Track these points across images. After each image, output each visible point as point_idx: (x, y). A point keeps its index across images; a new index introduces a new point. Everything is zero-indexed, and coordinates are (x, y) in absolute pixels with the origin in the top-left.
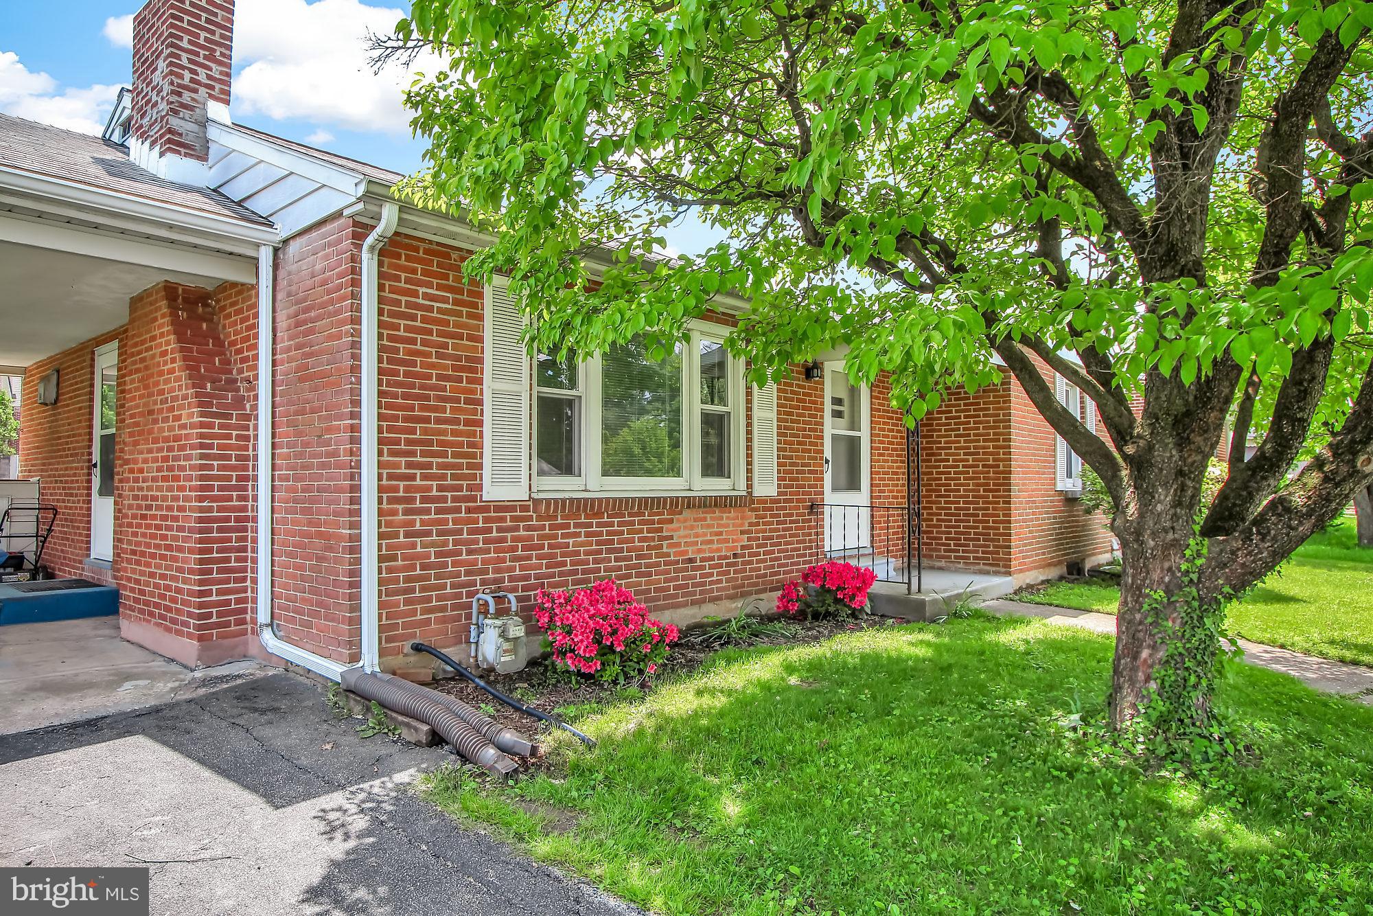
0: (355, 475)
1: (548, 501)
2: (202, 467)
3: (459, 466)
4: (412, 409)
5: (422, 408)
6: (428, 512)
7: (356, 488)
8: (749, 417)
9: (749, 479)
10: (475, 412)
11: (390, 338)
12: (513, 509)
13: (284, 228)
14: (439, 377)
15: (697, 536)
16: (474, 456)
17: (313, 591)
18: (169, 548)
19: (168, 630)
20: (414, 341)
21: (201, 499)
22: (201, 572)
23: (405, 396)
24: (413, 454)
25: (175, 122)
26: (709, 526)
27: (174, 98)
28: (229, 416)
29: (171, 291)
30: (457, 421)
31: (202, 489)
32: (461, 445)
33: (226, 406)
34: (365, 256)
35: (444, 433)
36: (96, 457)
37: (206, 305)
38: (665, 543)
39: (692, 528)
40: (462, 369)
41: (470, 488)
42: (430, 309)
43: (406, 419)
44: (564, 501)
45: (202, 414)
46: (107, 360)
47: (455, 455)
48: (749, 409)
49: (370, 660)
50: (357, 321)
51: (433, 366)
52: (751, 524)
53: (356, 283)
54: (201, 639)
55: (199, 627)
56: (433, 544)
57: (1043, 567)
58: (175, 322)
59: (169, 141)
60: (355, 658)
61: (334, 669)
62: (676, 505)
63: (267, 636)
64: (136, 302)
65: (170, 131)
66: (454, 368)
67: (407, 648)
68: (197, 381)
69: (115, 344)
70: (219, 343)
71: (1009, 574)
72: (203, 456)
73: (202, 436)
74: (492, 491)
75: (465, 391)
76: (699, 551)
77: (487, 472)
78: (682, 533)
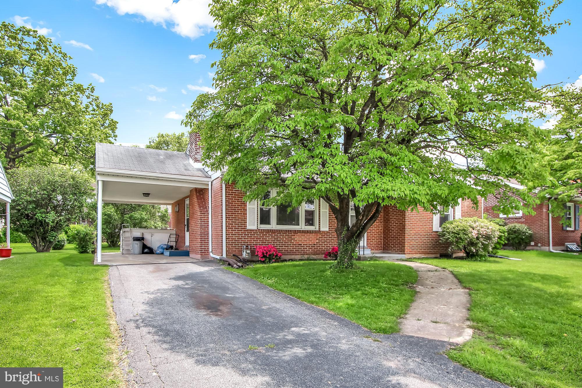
0: (222, 224)
1: (261, 230)
2: (201, 223)
3: (242, 222)
4: (232, 211)
5: (234, 211)
6: (236, 231)
7: (222, 226)
8: (319, 211)
9: (319, 226)
10: (245, 212)
11: (228, 199)
12: (254, 231)
13: (213, 178)
14: (238, 206)
15: (302, 239)
16: (245, 220)
17: (217, 245)
18: (196, 239)
19: (196, 254)
20: (233, 199)
21: (200, 229)
22: (201, 242)
23: (231, 209)
24: (233, 220)
25: (196, 156)
26: (306, 237)
27: (196, 151)
28: (205, 214)
29: (196, 189)
30: (242, 214)
31: (201, 227)
32: (242, 218)
33: (205, 212)
34: (223, 184)
35: (239, 216)
36: (186, 224)
37: (202, 192)
38: (292, 240)
39: (301, 237)
40: (242, 204)
41: (244, 226)
42: (236, 193)
43: (231, 213)
44: (265, 230)
45: (201, 213)
46: (187, 202)
47: (241, 220)
48: (319, 209)
49: (224, 255)
50: (222, 196)
51: (236, 203)
52: (319, 237)
53: (222, 189)
54: (201, 254)
55: (201, 252)
56: (237, 237)
57: (425, 254)
58: (197, 196)
59: (195, 160)
60: (222, 255)
61: (218, 257)
62: (296, 232)
63: (211, 253)
64: (191, 191)
65: (195, 158)
66: (241, 204)
67: (232, 255)
68: (200, 207)
69: (189, 198)
70: (204, 199)
71: (404, 254)
72: (201, 221)
73: (200, 217)
74: (249, 227)
75: (243, 208)
76: (303, 243)
77: (248, 223)
78: (297, 238)
